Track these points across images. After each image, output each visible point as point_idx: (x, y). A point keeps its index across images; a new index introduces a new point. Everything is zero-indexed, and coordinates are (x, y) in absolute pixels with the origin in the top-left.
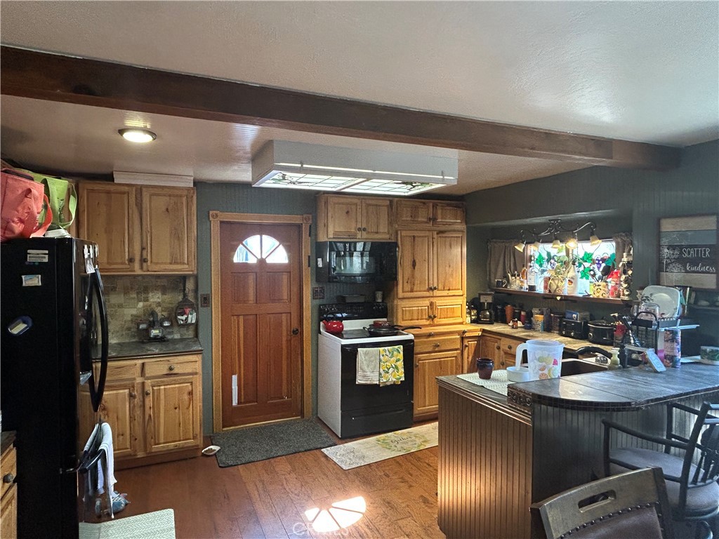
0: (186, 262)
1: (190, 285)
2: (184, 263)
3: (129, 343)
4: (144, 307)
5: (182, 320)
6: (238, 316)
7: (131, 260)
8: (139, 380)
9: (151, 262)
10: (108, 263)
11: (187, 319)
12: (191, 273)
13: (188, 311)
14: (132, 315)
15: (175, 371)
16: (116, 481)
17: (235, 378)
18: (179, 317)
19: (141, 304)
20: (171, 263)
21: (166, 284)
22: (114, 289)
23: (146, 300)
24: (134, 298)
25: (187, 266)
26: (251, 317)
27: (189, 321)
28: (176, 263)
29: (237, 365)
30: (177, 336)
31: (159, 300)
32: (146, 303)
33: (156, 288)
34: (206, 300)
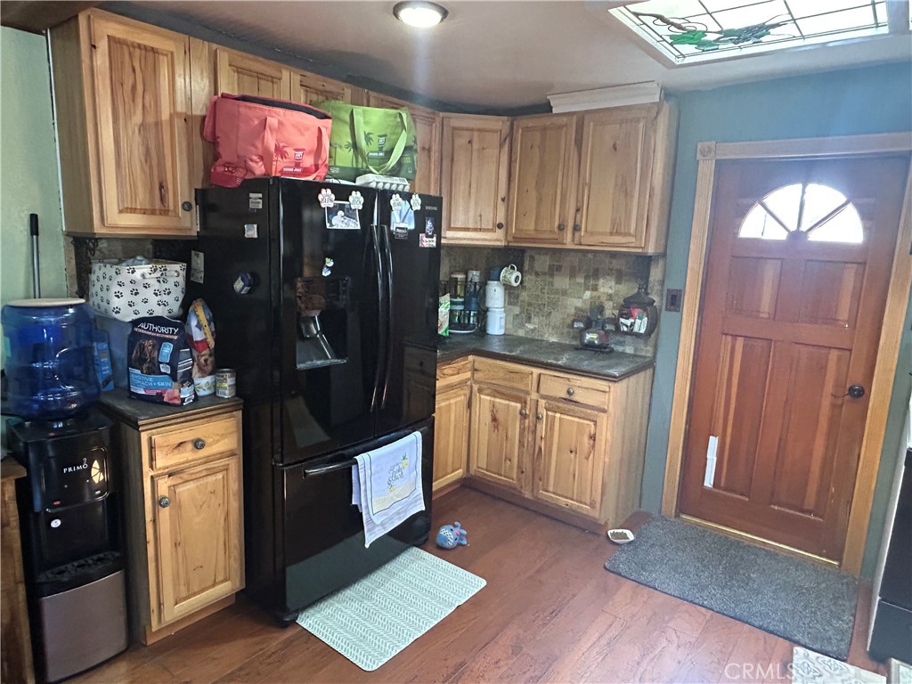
0: (632, 231)
1: (656, 273)
2: (629, 234)
3: (569, 345)
4: (591, 298)
5: (627, 326)
6: (735, 336)
7: (561, 228)
8: (534, 396)
9: (586, 231)
10: (536, 230)
11: (632, 325)
12: (640, 250)
13: (636, 312)
14: (576, 308)
15: (575, 398)
16: (424, 509)
17: (713, 442)
18: (622, 320)
19: (588, 294)
20: (611, 234)
21: (623, 268)
22: (559, 269)
23: (595, 288)
24: (579, 284)
25: (633, 240)
26: (761, 343)
27: (636, 329)
28: (618, 233)
29: (721, 421)
30: (629, 350)
31: (610, 291)
32: (595, 293)
33: (609, 272)
34: (675, 301)
